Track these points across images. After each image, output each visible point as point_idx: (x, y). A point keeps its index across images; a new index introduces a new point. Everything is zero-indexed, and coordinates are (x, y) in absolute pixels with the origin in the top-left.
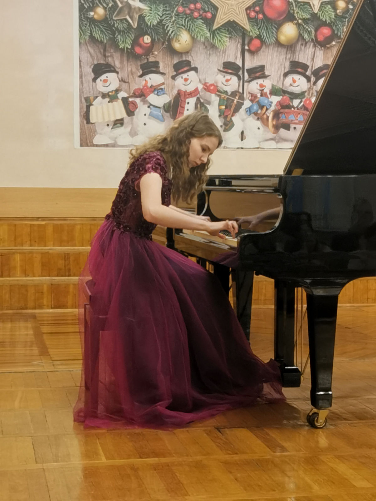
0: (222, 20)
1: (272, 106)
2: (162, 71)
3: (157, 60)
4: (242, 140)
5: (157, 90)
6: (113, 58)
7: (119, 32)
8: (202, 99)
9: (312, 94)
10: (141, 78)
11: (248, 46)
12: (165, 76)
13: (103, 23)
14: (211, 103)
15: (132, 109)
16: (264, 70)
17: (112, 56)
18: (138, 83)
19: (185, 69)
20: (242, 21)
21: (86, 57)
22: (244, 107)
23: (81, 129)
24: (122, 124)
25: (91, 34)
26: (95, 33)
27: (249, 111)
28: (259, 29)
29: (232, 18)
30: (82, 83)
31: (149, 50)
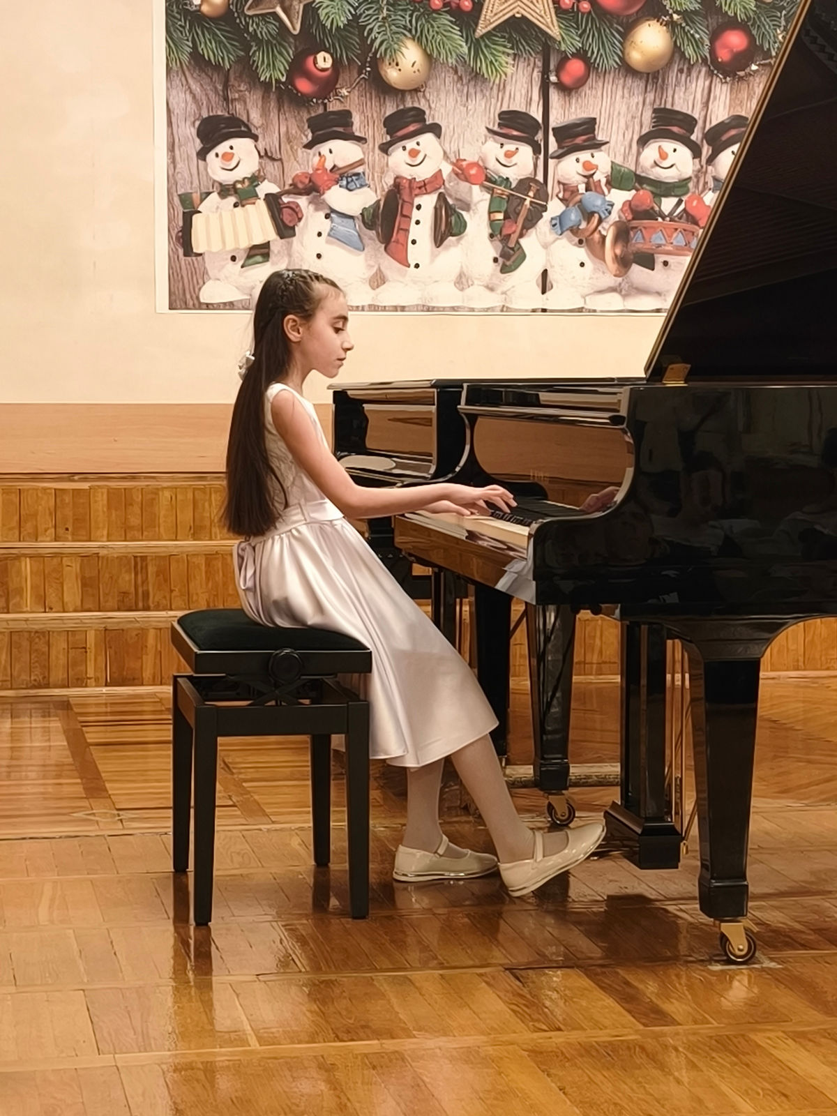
0: (496, 14)
1: (612, 212)
2: (357, 134)
3: (347, 108)
4: (544, 292)
5: (348, 177)
6: (245, 103)
7: (260, 42)
8: (451, 196)
9: (706, 183)
10: (309, 151)
11: (557, 76)
12: (366, 146)
13: (223, 24)
14: (473, 207)
15: (290, 222)
16: (594, 130)
17: (243, 100)
18: (304, 163)
19: (412, 128)
20: (542, 17)
21: (182, 100)
22: (547, 216)
23: (170, 267)
24: (266, 256)
25: (195, 47)
26: (203, 46)
27: (559, 224)
28: (580, 36)
29: (519, 11)
30: (173, 161)
31: (328, 86)
